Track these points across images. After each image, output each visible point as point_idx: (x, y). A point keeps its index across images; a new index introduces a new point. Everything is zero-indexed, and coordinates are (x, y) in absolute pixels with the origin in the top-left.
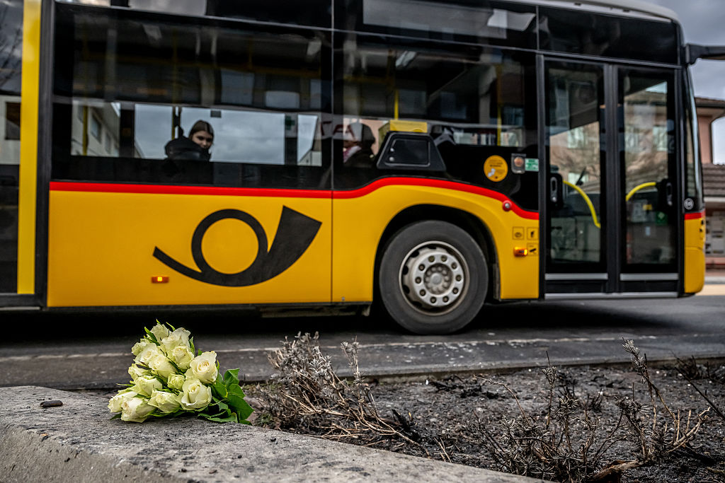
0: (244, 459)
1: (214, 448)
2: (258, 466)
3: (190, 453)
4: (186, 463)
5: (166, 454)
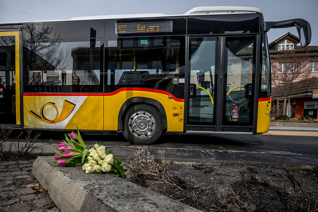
0: (117, 193)
1: (109, 186)
2: (121, 197)
3: (102, 187)
4: (99, 191)
5: (95, 187)
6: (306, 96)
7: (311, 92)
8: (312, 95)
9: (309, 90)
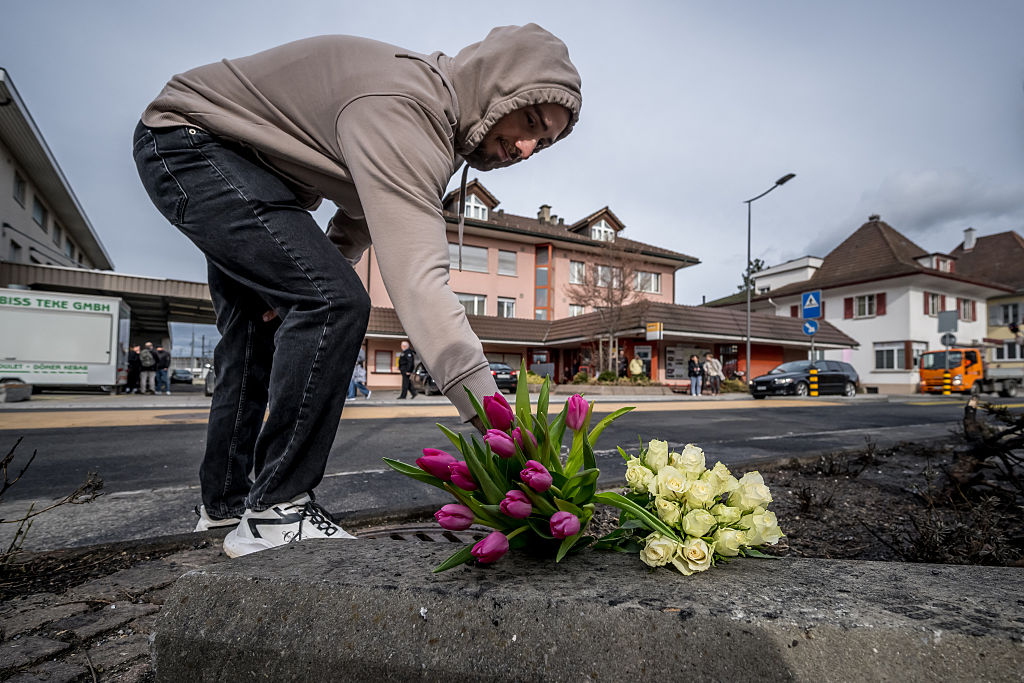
6: (638, 334)
7: (645, 328)
8: (645, 334)
9: (642, 324)
